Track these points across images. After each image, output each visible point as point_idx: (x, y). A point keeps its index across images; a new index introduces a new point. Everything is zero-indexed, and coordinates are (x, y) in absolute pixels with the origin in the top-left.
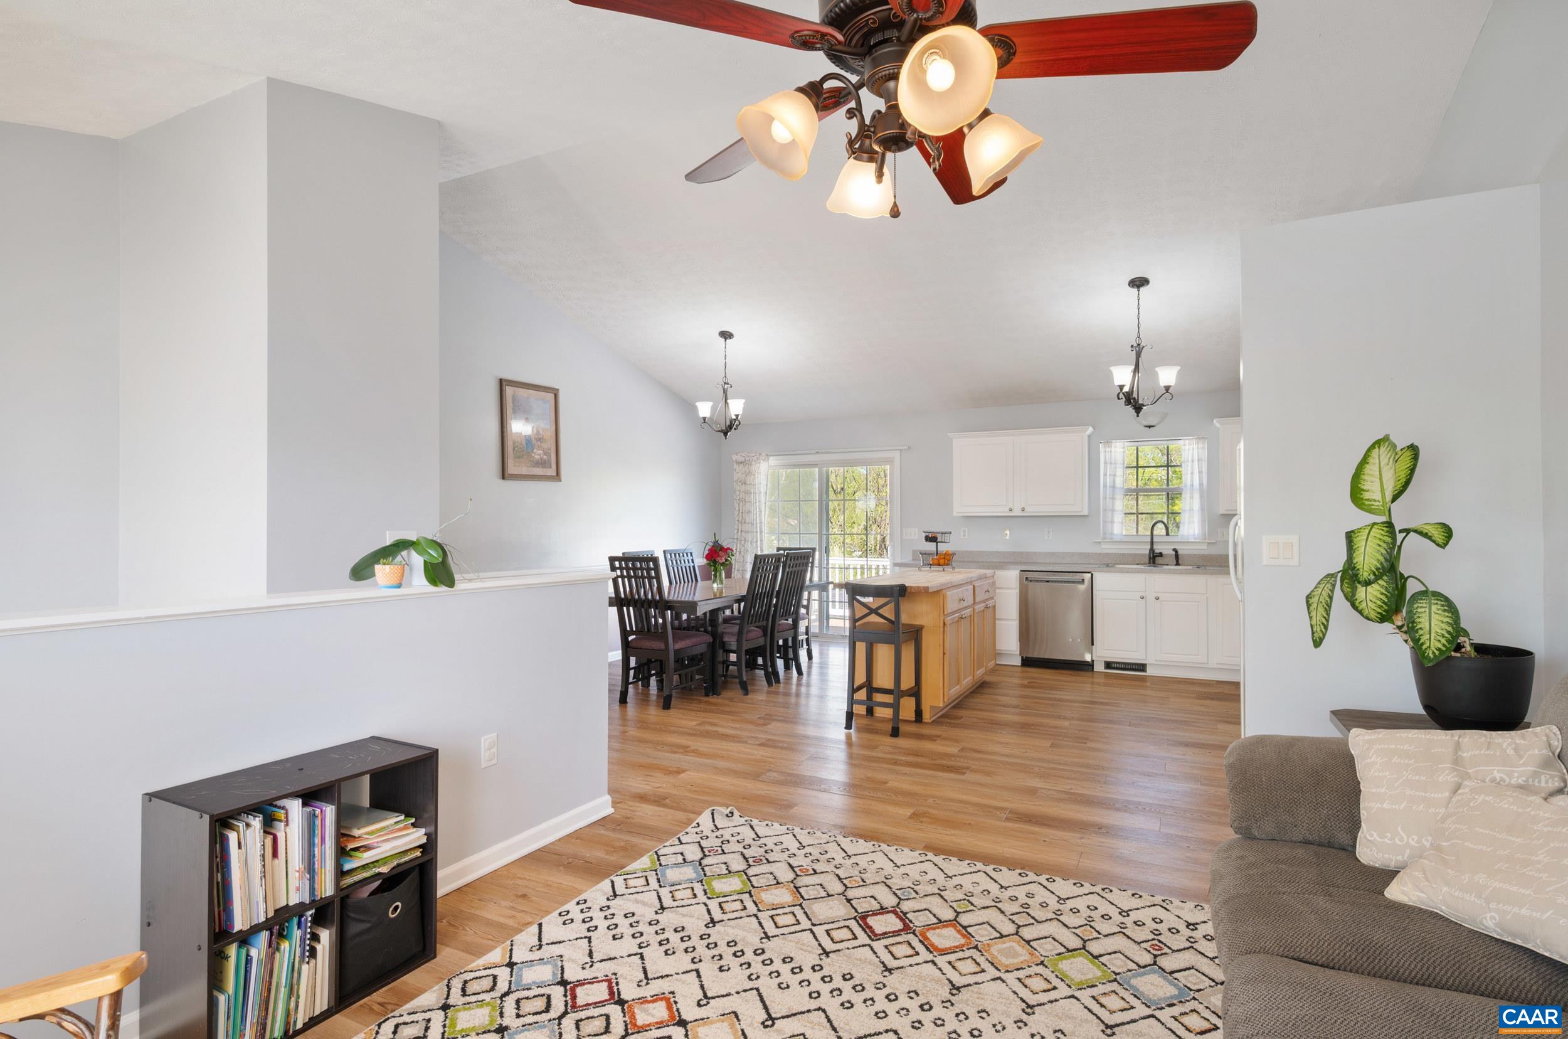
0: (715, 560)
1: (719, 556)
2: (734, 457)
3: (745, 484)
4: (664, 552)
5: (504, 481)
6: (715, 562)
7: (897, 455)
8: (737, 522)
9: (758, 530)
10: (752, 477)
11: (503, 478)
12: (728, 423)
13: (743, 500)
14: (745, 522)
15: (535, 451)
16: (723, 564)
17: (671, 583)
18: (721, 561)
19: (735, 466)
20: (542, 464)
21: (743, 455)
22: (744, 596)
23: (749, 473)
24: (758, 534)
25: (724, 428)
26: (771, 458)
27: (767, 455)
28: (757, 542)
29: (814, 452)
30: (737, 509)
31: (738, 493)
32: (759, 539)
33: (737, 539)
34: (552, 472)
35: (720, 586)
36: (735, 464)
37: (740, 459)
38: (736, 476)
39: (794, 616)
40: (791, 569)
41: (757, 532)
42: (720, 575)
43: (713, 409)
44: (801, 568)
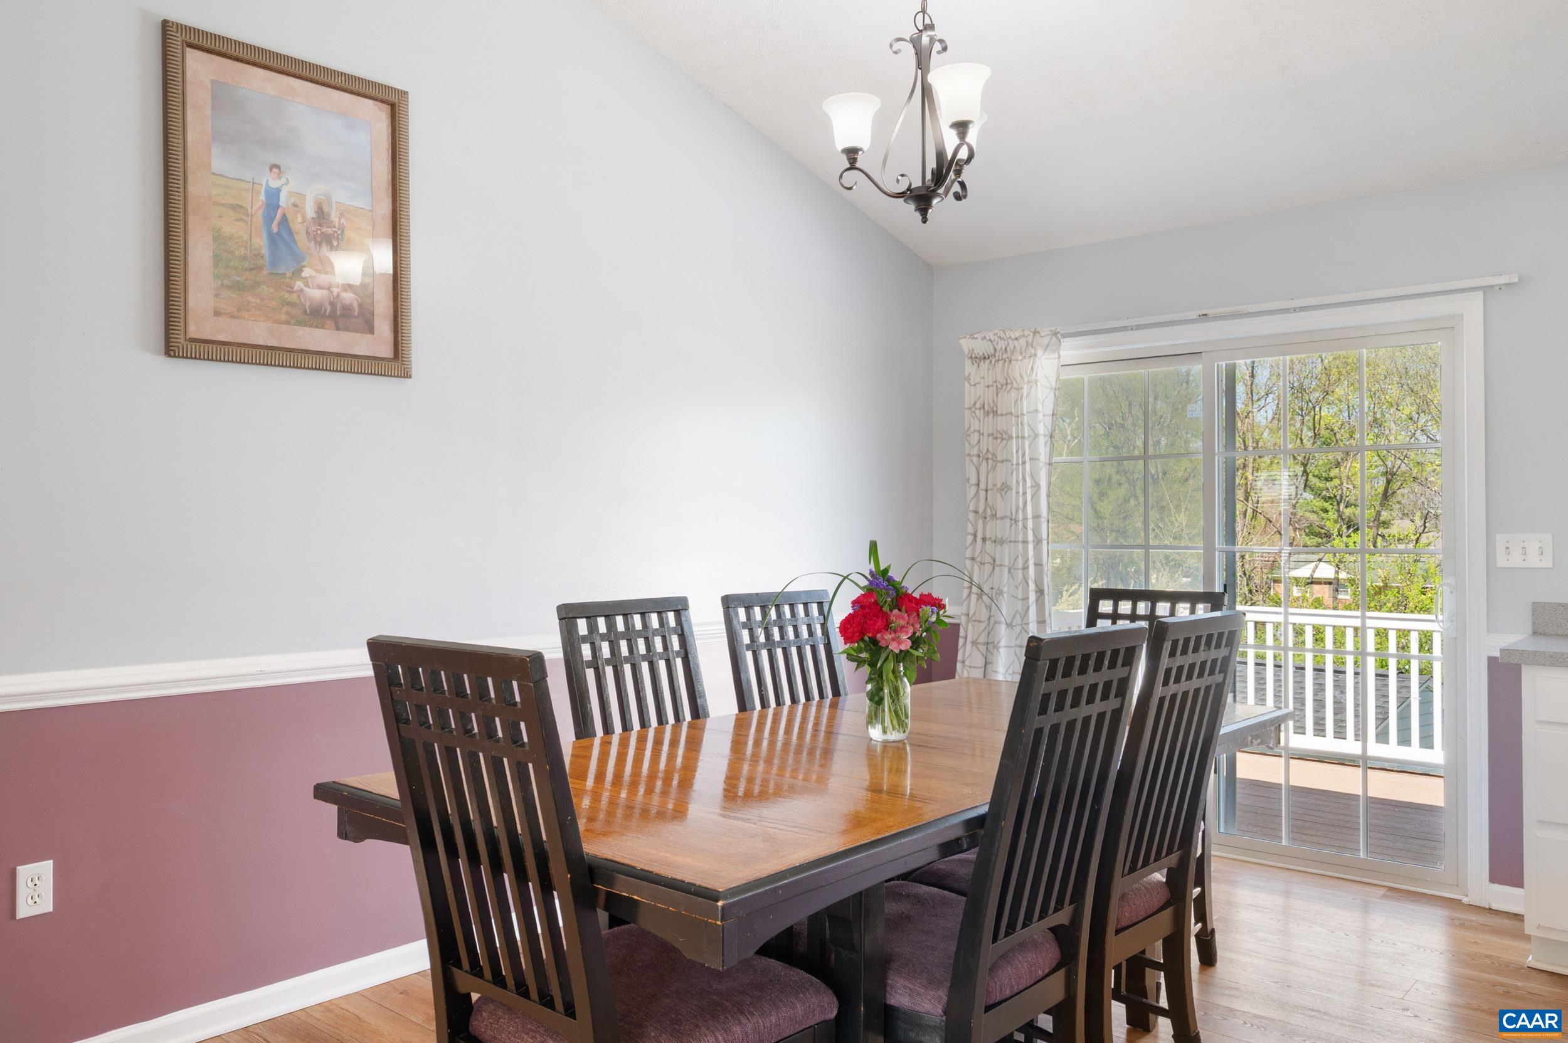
0: (874, 641)
1: (887, 627)
2: (966, 344)
3: (995, 413)
4: (729, 603)
5: (164, 359)
6: (875, 647)
7: (1472, 309)
8: (971, 516)
9: (1030, 537)
10: (1014, 394)
11: (170, 350)
12: (932, 164)
13: (988, 458)
14: (994, 516)
15: (307, 272)
16: (902, 657)
17: (743, 704)
18: (894, 647)
19: (969, 368)
20: (333, 316)
21: (990, 335)
22: (980, 821)
23: (1005, 385)
24: (1031, 547)
25: (917, 183)
26: (1066, 343)
27: (1055, 334)
28: (1025, 568)
29: (1194, 315)
30: (973, 480)
31: (975, 438)
32: (1031, 562)
33: (973, 559)
34: (379, 344)
35: (894, 736)
36: (968, 362)
37: (981, 347)
38: (970, 395)
39: (1174, 859)
40: (1172, 688)
41: (1025, 542)
42: (896, 694)
43: (881, 123)
44: (1207, 680)
